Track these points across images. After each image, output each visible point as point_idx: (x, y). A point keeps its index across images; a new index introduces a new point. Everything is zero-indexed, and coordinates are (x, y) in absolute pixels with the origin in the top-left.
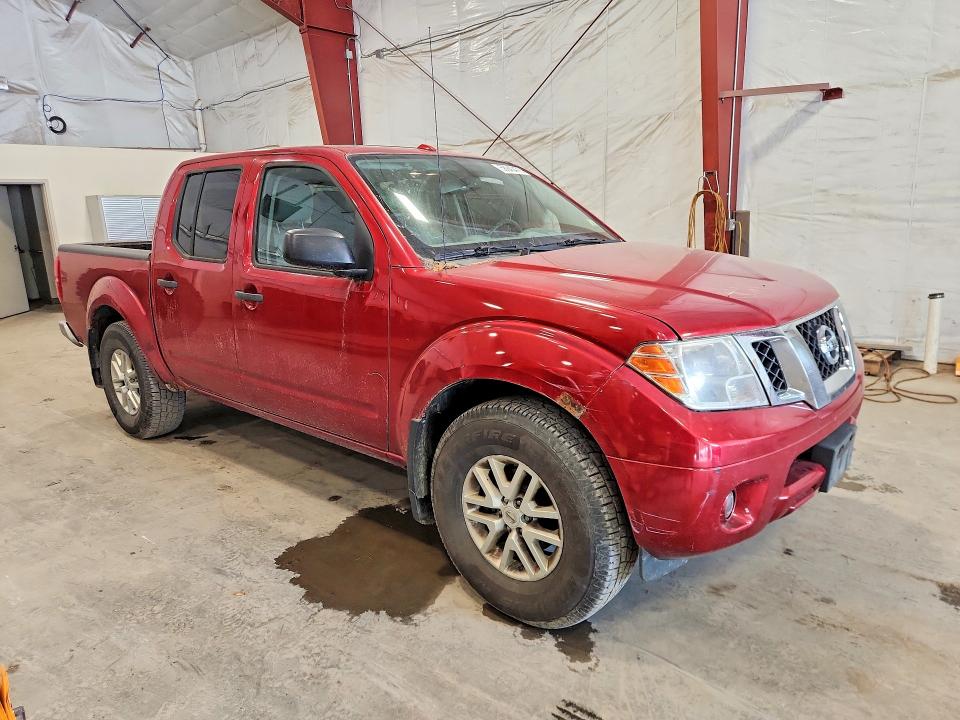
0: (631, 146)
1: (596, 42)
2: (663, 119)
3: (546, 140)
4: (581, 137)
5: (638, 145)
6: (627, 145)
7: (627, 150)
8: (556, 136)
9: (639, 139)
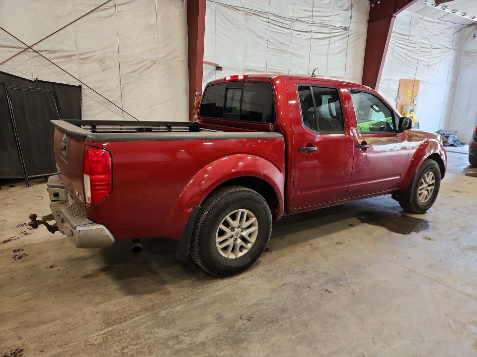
0: (137, 72)
1: (108, 10)
2: (154, 63)
3: (73, 58)
4: (101, 61)
5: (140, 73)
6: (134, 72)
7: (134, 74)
8: (82, 57)
9: (141, 70)
